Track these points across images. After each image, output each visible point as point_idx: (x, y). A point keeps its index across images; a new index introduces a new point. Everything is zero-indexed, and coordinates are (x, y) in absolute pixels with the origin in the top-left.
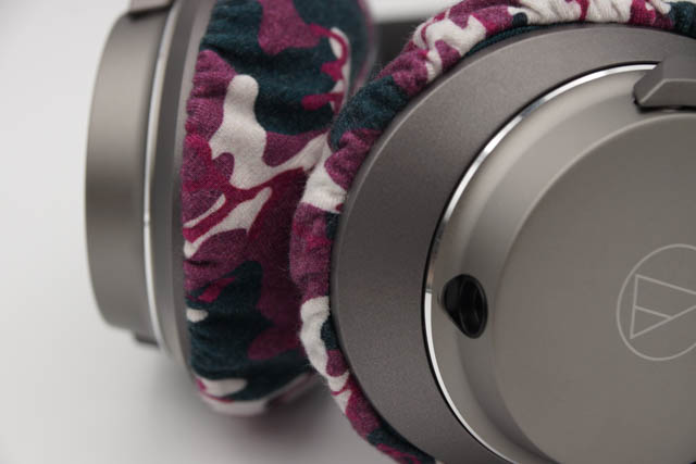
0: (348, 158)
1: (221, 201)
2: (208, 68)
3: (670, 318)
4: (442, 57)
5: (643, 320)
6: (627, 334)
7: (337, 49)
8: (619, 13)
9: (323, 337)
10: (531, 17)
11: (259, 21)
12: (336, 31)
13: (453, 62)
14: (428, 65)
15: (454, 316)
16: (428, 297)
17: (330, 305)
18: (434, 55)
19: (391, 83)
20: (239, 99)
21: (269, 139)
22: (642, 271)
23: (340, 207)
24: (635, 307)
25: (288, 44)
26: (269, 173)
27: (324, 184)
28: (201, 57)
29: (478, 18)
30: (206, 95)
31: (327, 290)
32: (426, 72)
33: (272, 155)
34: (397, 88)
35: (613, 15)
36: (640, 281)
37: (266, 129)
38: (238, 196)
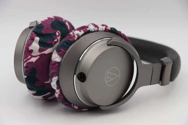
0: (62, 53)
1: (30, 57)
2: (32, 35)
3: (112, 79)
4: (78, 37)
5: (109, 79)
6: (106, 82)
7: (57, 34)
8: (103, 29)
9: (56, 83)
10: (91, 30)
11: (43, 28)
12: (58, 31)
13: (79, 37)
14: (75, 38)
15: (79, 79)
16: (75, 76)
17: (58, 78)
18: (76, 36)
19: (69, 41)
20: (36, 41)
21: (40, 48)
22: (109, 71)
23: (61, 61)
24: (108, 77)
25: (47, 32)
26: (39, 54)
27: (58, 58)
28: (32, 33)
29: (83, 30)
30: (31, 40)
31: (58, 75)
32: (75, 39)
33: (40, 51)
34: (70, 42)
35: (102, 30)
36: (109, 73)
37: (40, 46)
38: (32, 57)
